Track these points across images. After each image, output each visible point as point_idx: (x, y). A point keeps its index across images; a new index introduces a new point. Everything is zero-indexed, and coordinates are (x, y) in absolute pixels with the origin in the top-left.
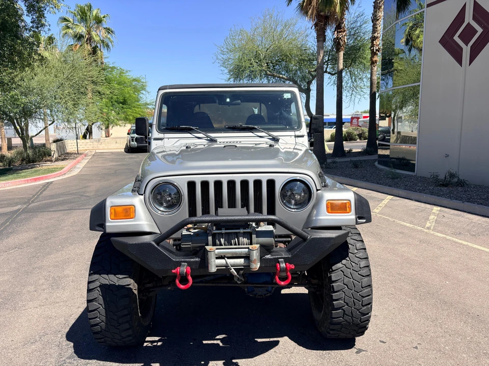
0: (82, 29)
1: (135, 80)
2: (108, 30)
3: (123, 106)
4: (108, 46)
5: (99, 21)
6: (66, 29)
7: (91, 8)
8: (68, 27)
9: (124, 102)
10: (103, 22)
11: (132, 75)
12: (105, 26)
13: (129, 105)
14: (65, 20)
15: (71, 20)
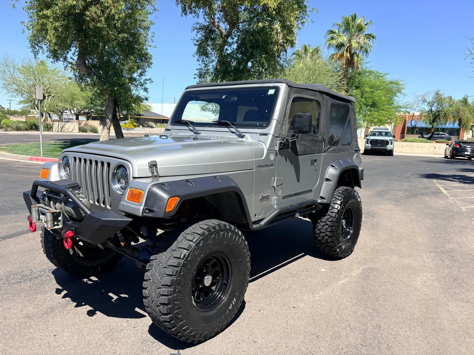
0: (344, 39)
1: (392, 83)
2: (369, 36)
3: (371, 108)
4: (366, 51)
5: (360, 29)
6: (330, 40)
7: (355, 18)
8: (332, 38)
9: (374, 105)
10: (364, 30)
11: (388, 78)
12: (366, 33)
13: (378, 108)
14: (332, 32)
15: (337, 32)
